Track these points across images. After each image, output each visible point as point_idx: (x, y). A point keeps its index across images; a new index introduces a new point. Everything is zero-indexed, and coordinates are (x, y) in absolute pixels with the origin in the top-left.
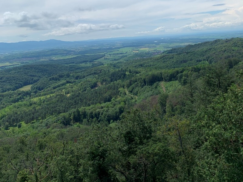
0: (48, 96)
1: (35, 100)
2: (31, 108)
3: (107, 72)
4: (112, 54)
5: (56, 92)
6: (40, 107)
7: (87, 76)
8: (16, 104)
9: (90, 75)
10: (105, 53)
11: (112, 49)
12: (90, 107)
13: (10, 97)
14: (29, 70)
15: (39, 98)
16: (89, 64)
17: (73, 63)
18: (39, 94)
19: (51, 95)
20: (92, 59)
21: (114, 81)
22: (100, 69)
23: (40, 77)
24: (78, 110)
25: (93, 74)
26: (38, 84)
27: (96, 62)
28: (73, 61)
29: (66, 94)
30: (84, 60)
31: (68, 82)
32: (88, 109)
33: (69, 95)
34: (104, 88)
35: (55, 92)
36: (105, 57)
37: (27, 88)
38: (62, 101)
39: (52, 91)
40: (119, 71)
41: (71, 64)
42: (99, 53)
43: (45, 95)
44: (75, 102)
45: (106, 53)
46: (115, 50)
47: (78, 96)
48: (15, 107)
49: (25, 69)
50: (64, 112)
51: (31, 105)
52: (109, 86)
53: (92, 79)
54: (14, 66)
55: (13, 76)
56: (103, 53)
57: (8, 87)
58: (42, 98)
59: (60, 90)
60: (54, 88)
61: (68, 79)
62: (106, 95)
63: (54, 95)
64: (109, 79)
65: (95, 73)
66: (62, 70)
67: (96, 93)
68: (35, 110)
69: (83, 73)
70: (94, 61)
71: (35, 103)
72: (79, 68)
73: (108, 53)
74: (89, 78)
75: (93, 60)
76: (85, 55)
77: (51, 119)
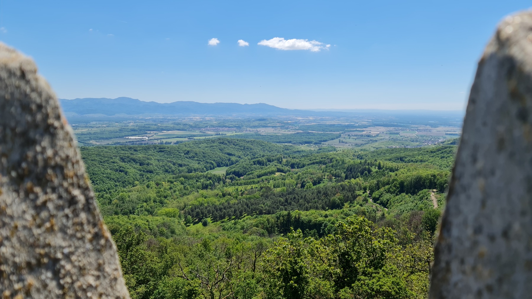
0: (249, 187)
1: (230, 189)
2: (223, 200)
3: (341, 163)
4: (352, 135)
5: (260, 183)
6: (236, 202)
7: (308, 165)
8: (204, 192)
9: (313, 163)
10: (341, 132)
11: (353, 127)
12: (308, 213)
13: (197, 181)
14: (226, 146)
15: (236, 187)
16: (313, 148)
17: (290, 142)
18: (237, 182)
19: (254, 186)
20: (319, 140)
21: (350, 179)
22: (331, 157)
23: (240, 157)
24: (289, 214)
25: (317, 163)
26: (235, 168)
27: (325, 145)
28: (289, 140)
29: (274, 187)
30: (307, 140)
31: (279, 170)
32: (305, 215)
33: (278, 190)
34: (333, 187)
35: (258, 182)
36: (341, 139)
37: (220, 172)
38: (267, 197)
39: (255, 180)
40: (361, 163)
41: (286, 144)
42: (331, 131)
43: (245, 184)
44: (286, 201)
45: (342, 133)
46: (358, 129)
47: (290, 193)
48: (202, 196)
49: (220, 143)
50: (269, 213)
51: (224, 195)
52: (341, 186)
53: (316, 171)
54: (207, 137)
55: (204, 151)
56: (338, 133)
57: (196, 166)
58: (240, 188)
59: (266, 180)
60: (259, 176)
61: (279, 166)
62: (337, 198)
63: (257, 185)
64: (343, 175)
65: (320, 163)
66: (273, 151)
67: (319, 192)
68: (229, 204)
69: (303, 159)
70: (323, 143)
71: (229, 194)
72: (299, 152)
73: (346, 133)
74: (311, 169)
75: (320, 141)
76: (309, 133)
77: (248, 220)
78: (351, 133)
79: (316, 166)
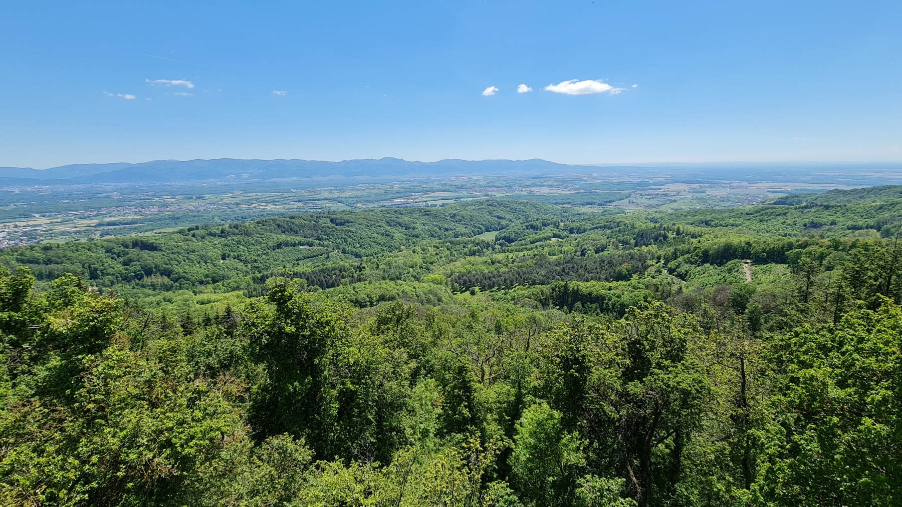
0: (521, 254)
1: (500, 256)
2: (492, 268)
3: (630, 227)
4: (645, 195)
5: (534, 249)
6: (507, 270)
7: (590, 230)
8: (472, 259)
9: (597, 228)
10: (631, 191)
11: (647, 184)
12: (588, 284)
13: (464, 247)
14: (495, 208)
15: (507, 254)
16: (596, 210)
17: (569, 203)
18: (507, 248)
19: (526, 253)
20: (605, 200)
21: (641, 246)
22: (618, 221)
23: (511, 221)
24: (566, 285)
25: (601, 227)
26: (506, 233)
27: (611, 207)
28: (568, 201)
29: (549, 254)
30: (590, 201)
31: (555, 236)
32: (584, 287)
33: (554, 257)
34: (619, 256)
35: (532, 249)
36: (631, 199)
37: (489, 237)
38: (541, 265)
39: (528, 246)
40: (655, 227)
41: (564, 206)
42: (619, 189)
43: (516, 251)
44: (563, 270)
45: (633, 192)
46: (652, 187)
47: (568, 262)
48: (470, 263)
49: (490, 205)
50: (543, 283)
51: (493, 263)
52: (630, 254)
53: (600, 237)
54: (474, 199)
55: (471, 214)
56: (628, 191)
57: (463, 230)
58: (511, 255)
59: (541, 246)
60: (532, 243)
61: (556, 231)
62: (624, 268)
63: (529, 253)
64: (633, 242)
65: (605, 227)
66: (548, 213)
67: (603, 261)
68: (498, 272)
69: (583, 223)
70: (608, 204)
71: (499, 262)
72: (579, 214)
73: (638, 192)
74: (594, 235)
75: (605, 202)
76: (592, 192)
77: (520, 291)
78: (643, 192)
79: (600, 231)
